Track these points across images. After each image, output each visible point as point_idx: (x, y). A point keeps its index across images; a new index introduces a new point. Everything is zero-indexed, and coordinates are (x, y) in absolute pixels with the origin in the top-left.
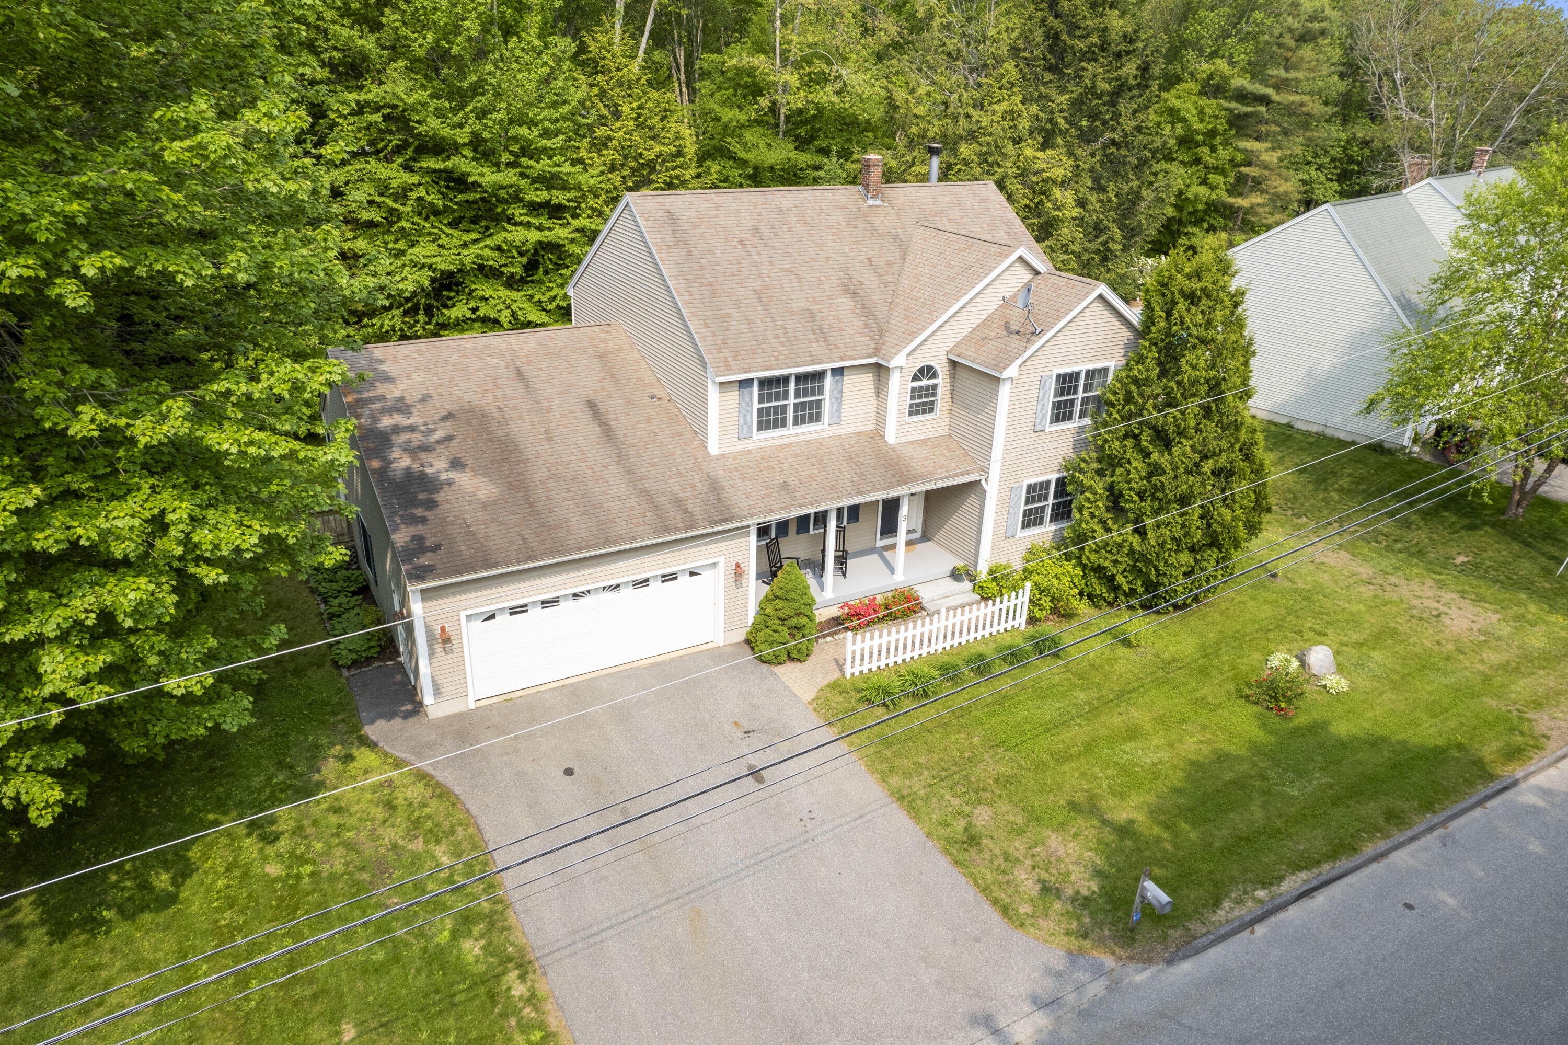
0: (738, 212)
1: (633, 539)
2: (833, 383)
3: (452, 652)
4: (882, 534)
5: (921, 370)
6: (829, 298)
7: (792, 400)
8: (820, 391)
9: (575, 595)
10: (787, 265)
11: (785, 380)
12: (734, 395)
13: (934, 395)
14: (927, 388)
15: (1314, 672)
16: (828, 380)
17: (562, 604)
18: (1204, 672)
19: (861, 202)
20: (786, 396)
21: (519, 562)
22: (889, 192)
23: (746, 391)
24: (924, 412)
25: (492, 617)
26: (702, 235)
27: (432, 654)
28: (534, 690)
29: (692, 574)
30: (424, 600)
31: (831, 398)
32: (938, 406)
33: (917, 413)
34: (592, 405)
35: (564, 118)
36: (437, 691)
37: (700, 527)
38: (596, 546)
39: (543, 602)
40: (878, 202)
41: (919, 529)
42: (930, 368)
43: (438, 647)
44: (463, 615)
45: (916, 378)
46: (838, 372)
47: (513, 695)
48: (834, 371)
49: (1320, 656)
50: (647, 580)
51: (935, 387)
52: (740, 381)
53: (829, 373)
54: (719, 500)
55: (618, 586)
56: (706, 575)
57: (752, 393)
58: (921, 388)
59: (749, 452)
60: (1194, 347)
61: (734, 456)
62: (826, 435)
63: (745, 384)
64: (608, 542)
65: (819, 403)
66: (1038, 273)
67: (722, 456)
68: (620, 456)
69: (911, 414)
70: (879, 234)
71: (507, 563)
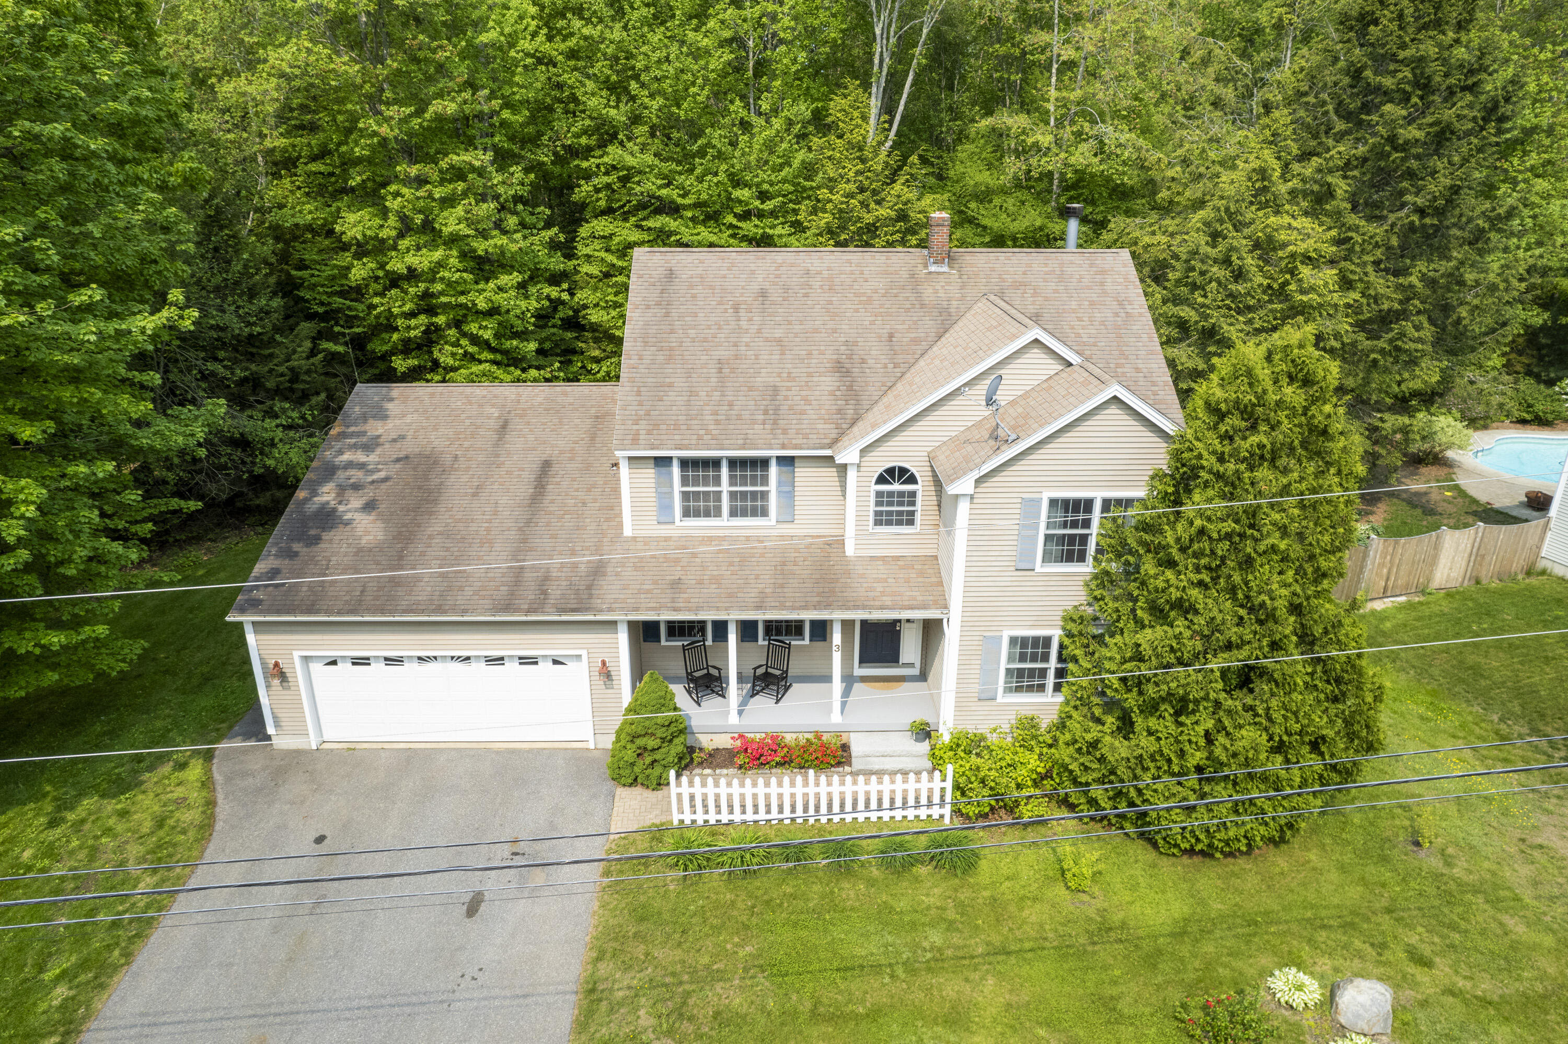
0: (753, 272)
1: (464, 612)
2: (779, 475)
3: (289, 688)
4: (861, 662)
5: (890, 471)
6: (810, 375)
7: (725, 487)
8: (765, 481)
9: (420, 658)
10: (778, 333)
11: (715, 463)
12: (649, 473)
13: (913, 503)
14: (901, 494)
15: (1343, 1021)
16: (773, 470)
17: (407, 665)
18: (1152, 960)
19: (920, 267)
20: (717, 481)
21: (339, 613)
22: (968, 257)
23: (663, 470)
24: (899, 523)
25: (334, 663)
26: (694, 296)
27: (268, 686)
28: (380, 746)
29: (556, 662)
30: (255, 632)
31: (779, 492)
32: (918, 517)
33: (889, 523)
34: (546, 465)
35: (784, 181)
36: (277, 725)
37: (549, 614)
38: (422, 612)
39: (386, 659)
40: (945, 269)
41: (918, 665)
42: (903, 471)
43: (276, 682)
44: (297, 654)
45: (881, 480)
46: (787, 462)
47: (358, 746)
48: (781, 460)
49: (1363, 999)
50: (502, 659)
51: (913, 494)
52: (656, 458)
53: (773, 462)
54: (589, 587)
55: (468, 658)
56: (571, 665)
57: (670, 474)
58: (891, 494)
59: (667, 539)
60: (1206, 484)
61: (647, 541)
62: (775, 532)
63: (662, 462)
64: (440, 610)
65: (764, 495)
66: (1070, 365)
67: (634, 539)
68: (528, 522)
69: (878, 523)
70: (923, 306)
71: (328, 612)
